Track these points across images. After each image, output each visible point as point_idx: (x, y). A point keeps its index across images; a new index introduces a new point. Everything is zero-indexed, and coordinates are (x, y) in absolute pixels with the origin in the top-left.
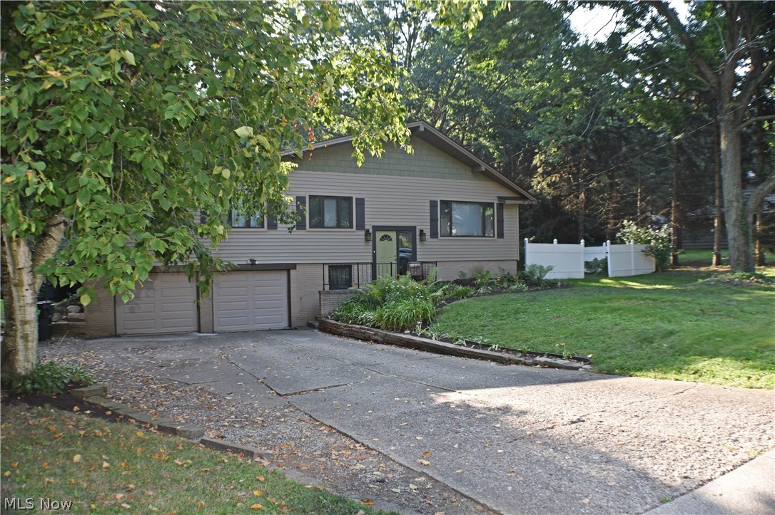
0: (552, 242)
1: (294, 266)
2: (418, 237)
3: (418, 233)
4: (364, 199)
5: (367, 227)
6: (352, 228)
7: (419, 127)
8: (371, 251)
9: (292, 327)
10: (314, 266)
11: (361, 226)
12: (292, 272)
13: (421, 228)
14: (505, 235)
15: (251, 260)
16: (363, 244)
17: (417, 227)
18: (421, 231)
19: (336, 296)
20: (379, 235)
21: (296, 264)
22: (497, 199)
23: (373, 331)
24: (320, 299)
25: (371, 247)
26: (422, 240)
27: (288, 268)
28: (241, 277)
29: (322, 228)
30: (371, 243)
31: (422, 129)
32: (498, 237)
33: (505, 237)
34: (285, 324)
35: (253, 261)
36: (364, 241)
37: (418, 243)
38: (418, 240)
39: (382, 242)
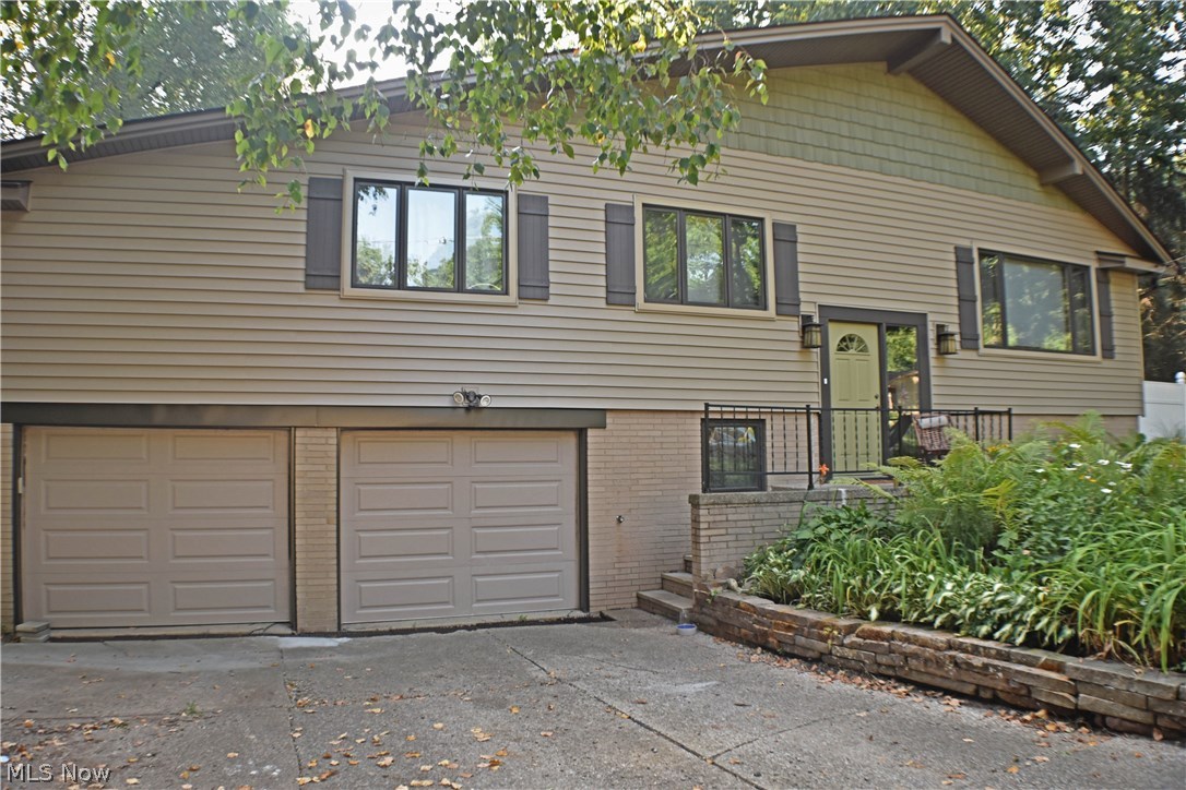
0: (1173, 380)
1: (599, 417)
2: (932, 345)
3: (932, 335)
4: (793, 227)
5: (805, 309)
6: (765, 308)
7: (937, 31)
8: (816, 378)
9: (588, 614)
10: (658, 419)
11: (789, 305)
12: (592, 435)
13: (941, 319)
14: (1117, 350)
15: (466, 396)
16: (795, 357)
17: (930, 318)
18: (940, 327)
19: (744, 514)
20: (836, 333)
21: (605, 410)
22: (1094, 257)
23: (1059, 668)
24: (696, 520)
25: (816, 368)
26: (942, 353)
27: (578, 427)
28: (433, 448)
29: (682, 303)
30: (816, 354)
31: (946, 38)
32: (1104, 357)
33: (1117, 357)
34: (567, 604)
35: (472, 399)
36: (797, 347)
37: (932, 362)
38: (932, 353)
39: (842, 355)
